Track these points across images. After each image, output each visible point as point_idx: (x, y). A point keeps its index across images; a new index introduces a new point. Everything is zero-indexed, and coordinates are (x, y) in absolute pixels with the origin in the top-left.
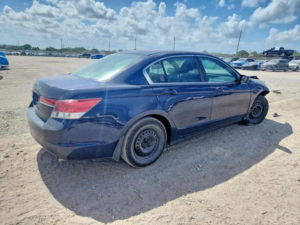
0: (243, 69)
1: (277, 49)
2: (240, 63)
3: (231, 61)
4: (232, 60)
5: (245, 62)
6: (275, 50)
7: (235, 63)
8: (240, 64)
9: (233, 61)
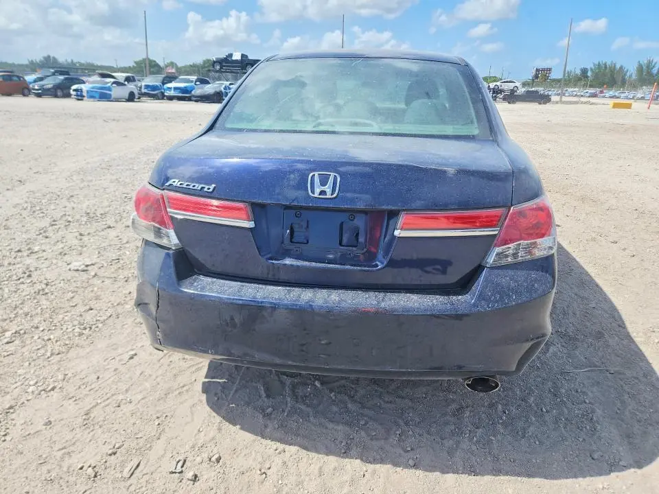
0: (196, 101)
1: (237, 56)
2: (185, 87)
3: (164, 83)
4: (164, 80)
5: (193, 84)
6: (234, 58)
7: (176, 89)
8: (184, 90)
9: (166, 83)
